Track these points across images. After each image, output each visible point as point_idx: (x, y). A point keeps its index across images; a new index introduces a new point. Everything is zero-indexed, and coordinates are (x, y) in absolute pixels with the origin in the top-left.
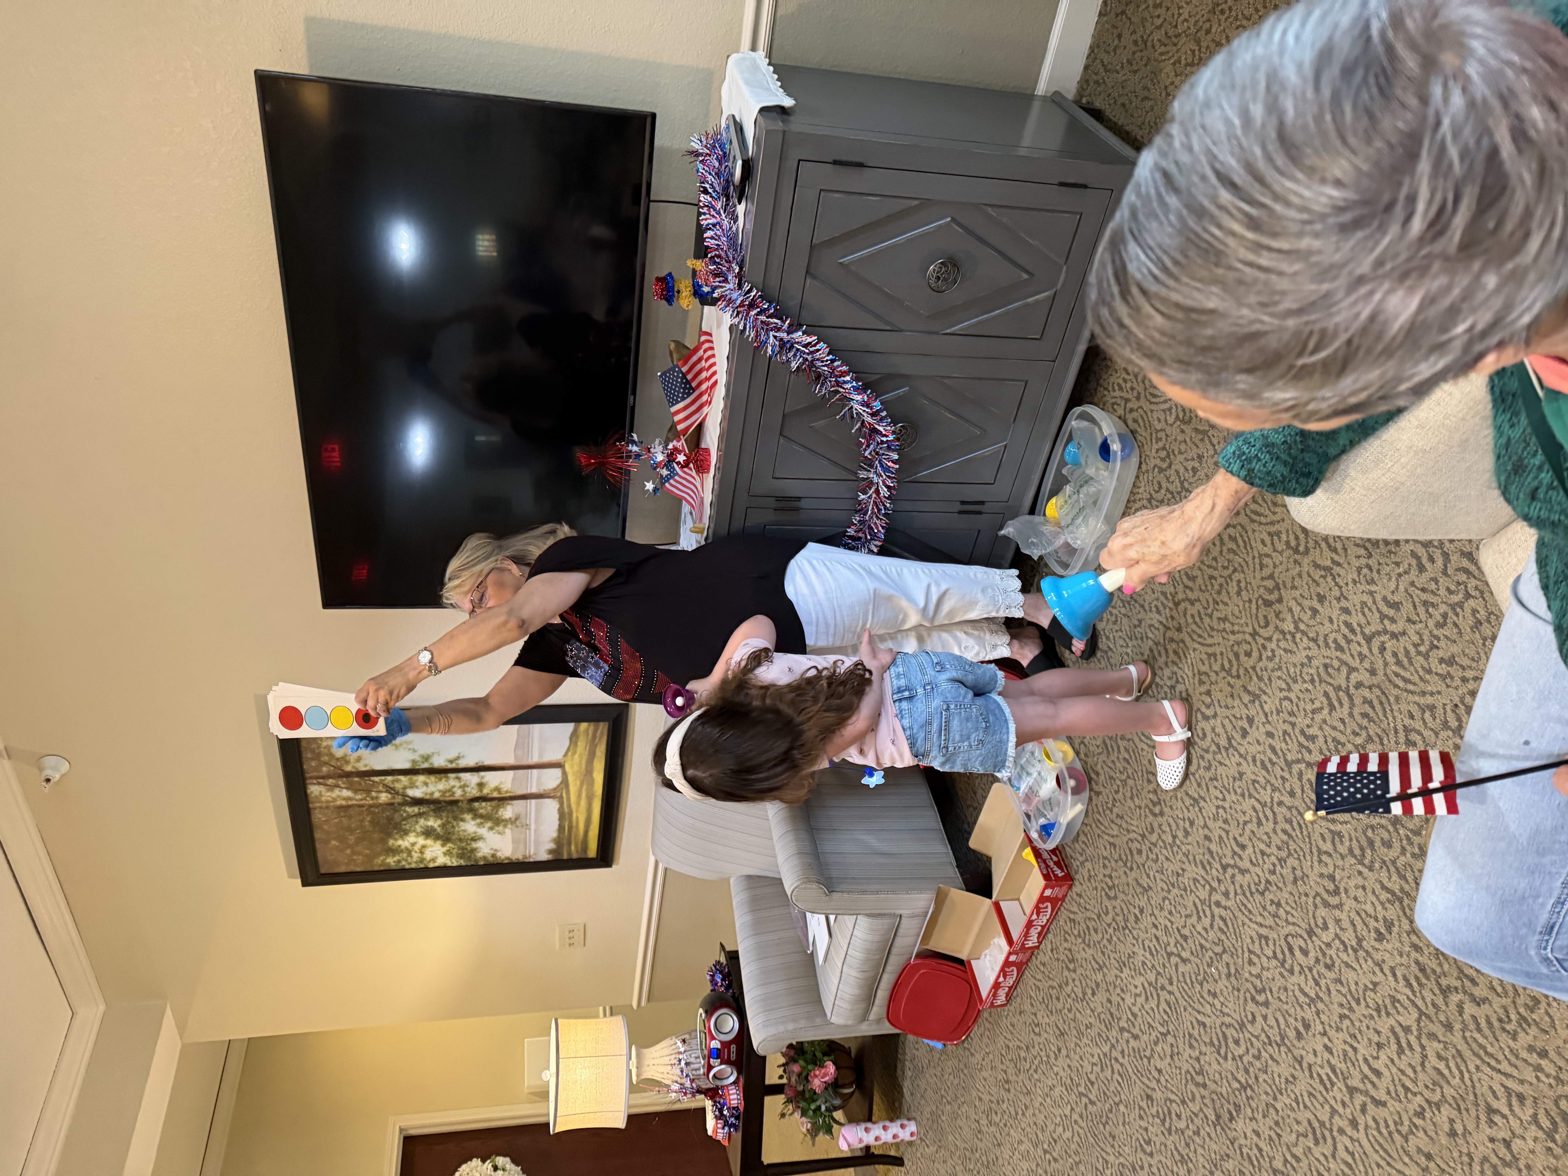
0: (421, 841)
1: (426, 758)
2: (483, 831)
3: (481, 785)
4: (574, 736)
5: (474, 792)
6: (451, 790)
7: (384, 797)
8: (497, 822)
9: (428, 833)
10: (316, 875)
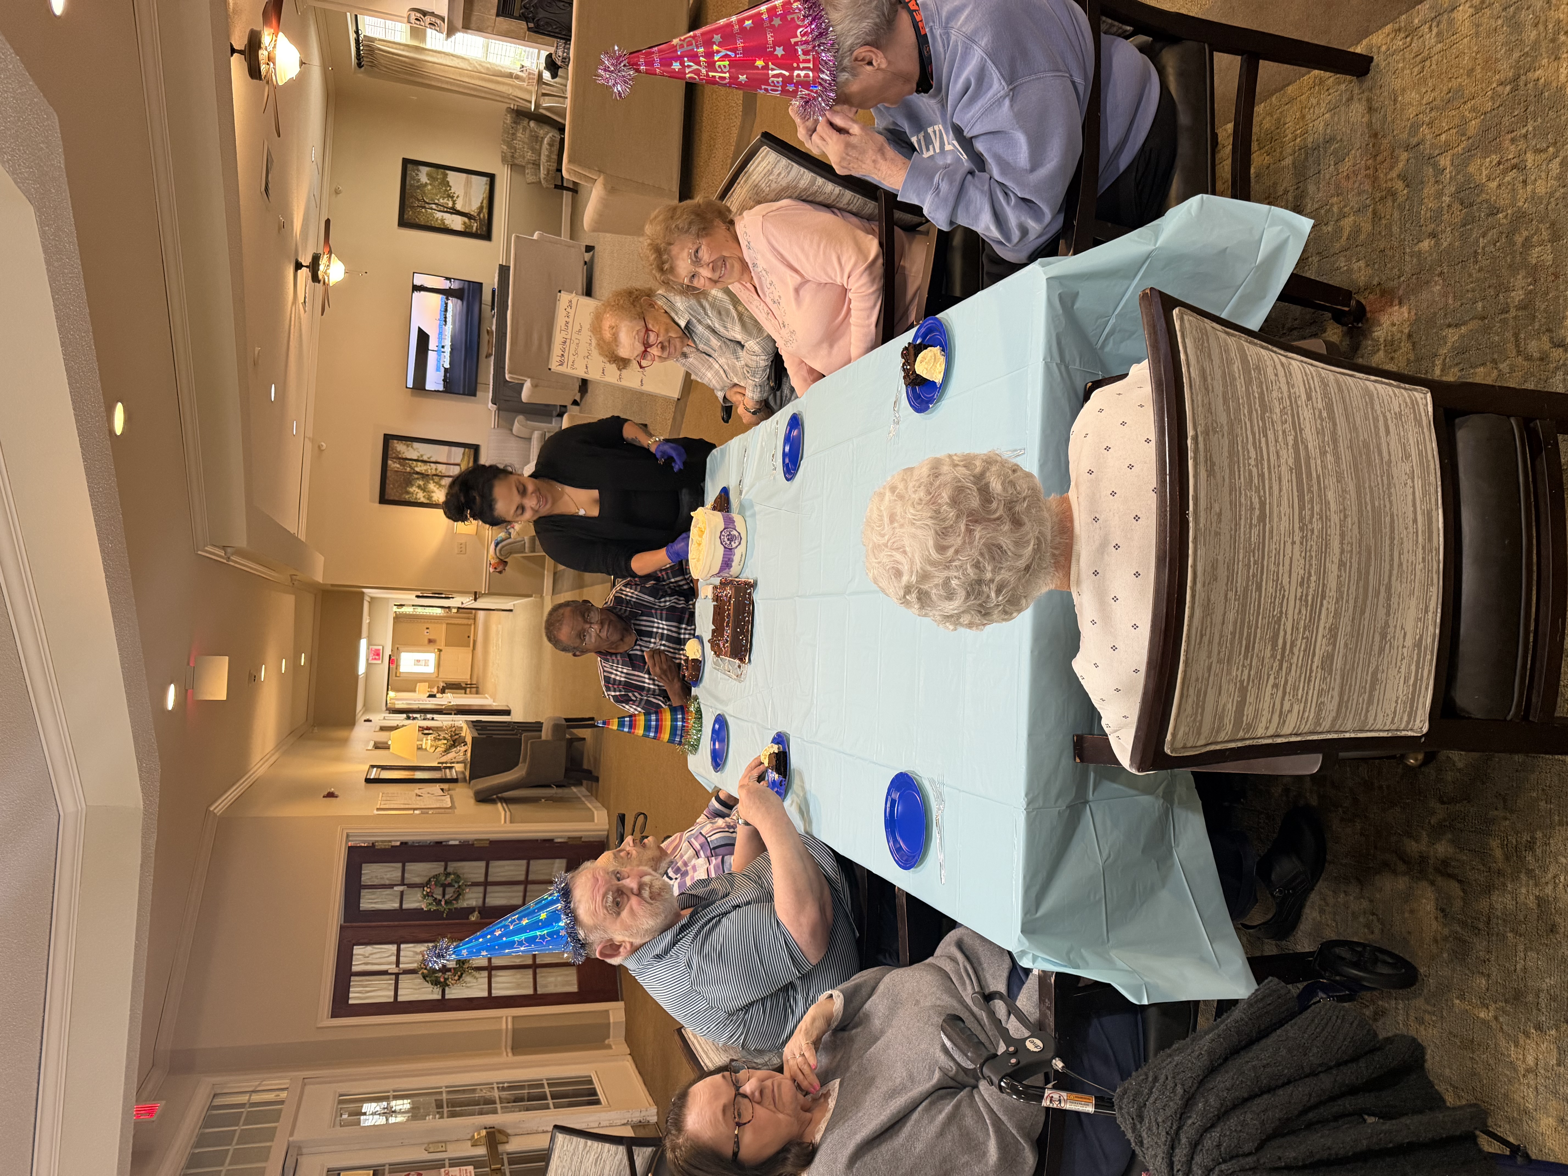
0: (417, 490)
1: (422, 456)
2: (435, 489)
3: (436, 469)
4: (464, 454)
5: (434, 472)
6: (426, 470)
7: (408, 469)
9: (419, 487)
10: (384, 499)
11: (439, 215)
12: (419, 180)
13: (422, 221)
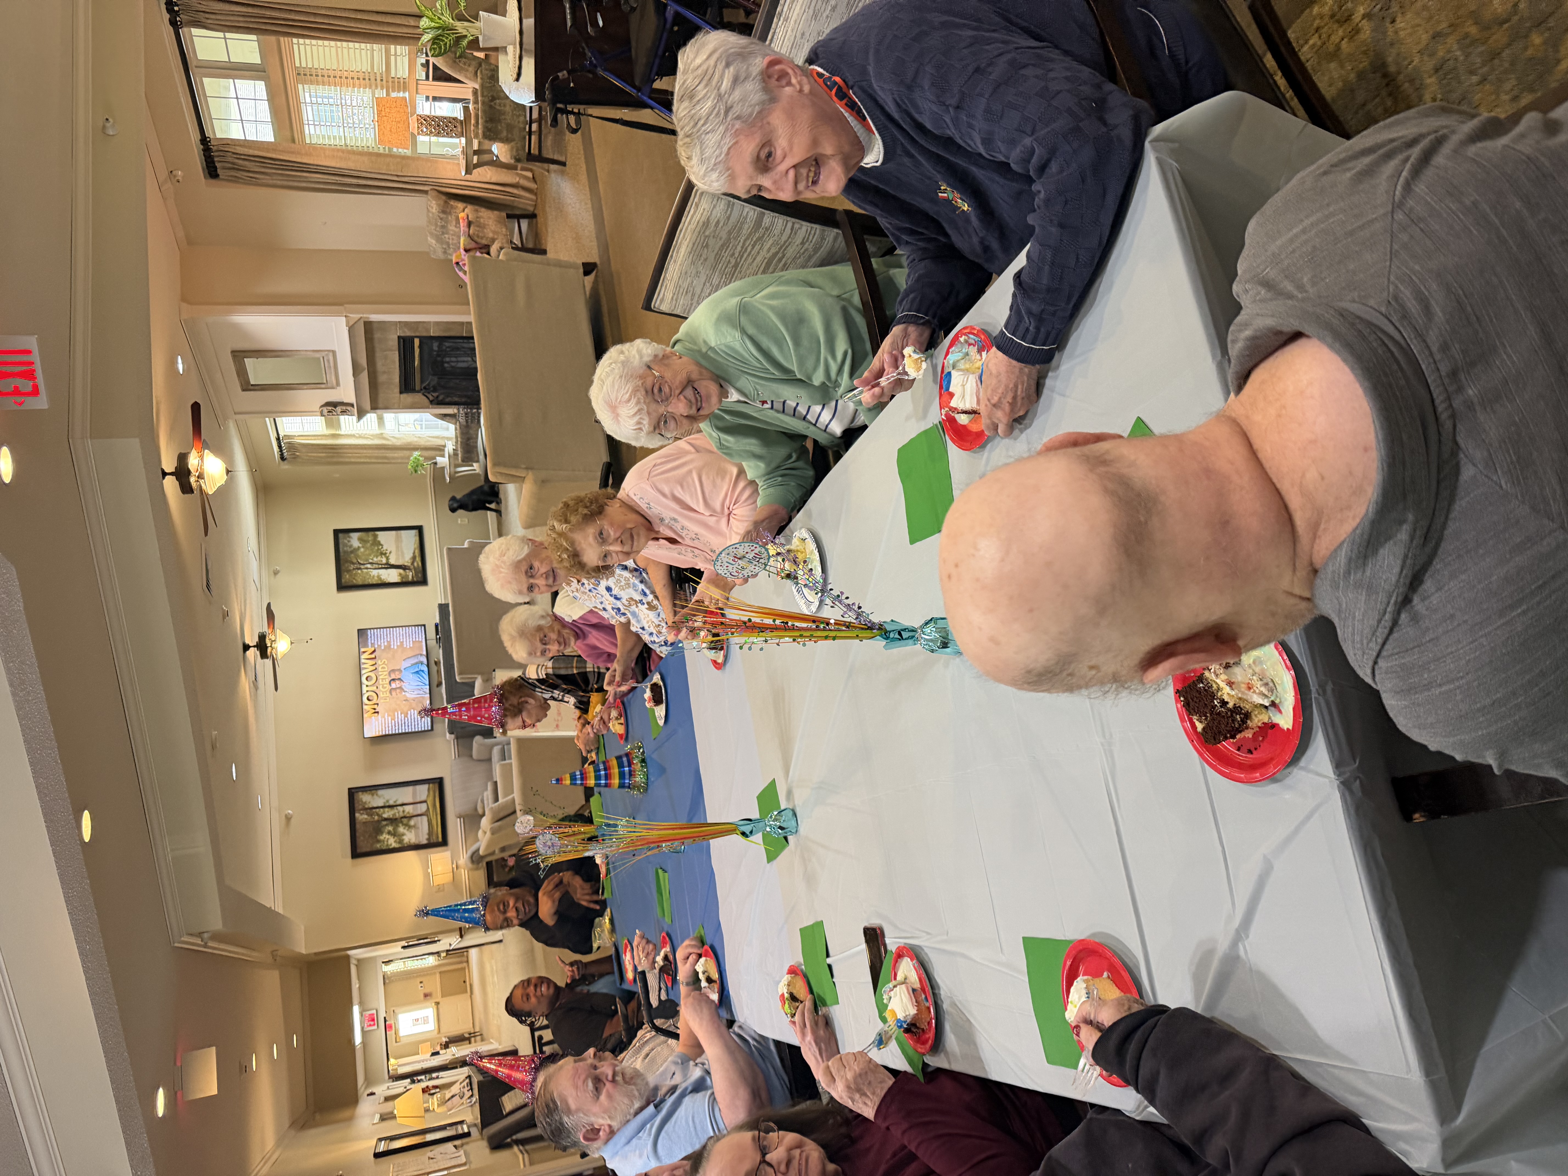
2: (405, 831)
3: (404, 811)
4: (428, 790)
5: (401, 814)
6: (394, 815)
8: (409, 827)
10: (356, 854)
11: (375, 573)
12: (351, 546)
13: (360, 582)
